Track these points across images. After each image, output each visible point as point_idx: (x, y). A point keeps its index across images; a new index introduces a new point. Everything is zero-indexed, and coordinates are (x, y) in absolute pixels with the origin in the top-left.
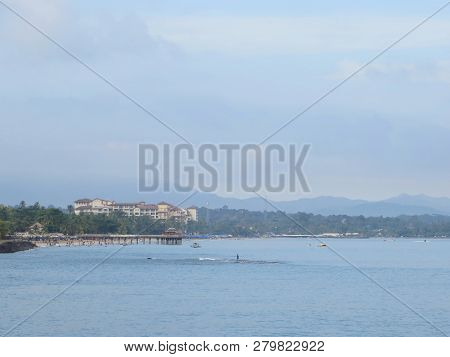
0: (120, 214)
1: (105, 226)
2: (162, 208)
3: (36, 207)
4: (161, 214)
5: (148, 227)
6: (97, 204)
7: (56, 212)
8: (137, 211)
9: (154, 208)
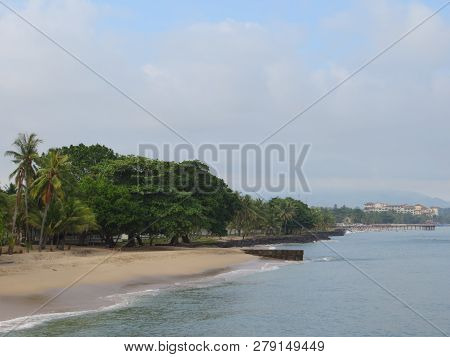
0: (393, 211)
1: (387, 219)
2: (418, 208)
3: (344, 208)
4: (417, 212)
5: (411, 220)
6: (377, 206)
7: (358, 211)
8: (402, 209)
9: (413, 208)
